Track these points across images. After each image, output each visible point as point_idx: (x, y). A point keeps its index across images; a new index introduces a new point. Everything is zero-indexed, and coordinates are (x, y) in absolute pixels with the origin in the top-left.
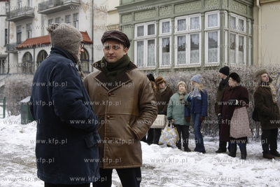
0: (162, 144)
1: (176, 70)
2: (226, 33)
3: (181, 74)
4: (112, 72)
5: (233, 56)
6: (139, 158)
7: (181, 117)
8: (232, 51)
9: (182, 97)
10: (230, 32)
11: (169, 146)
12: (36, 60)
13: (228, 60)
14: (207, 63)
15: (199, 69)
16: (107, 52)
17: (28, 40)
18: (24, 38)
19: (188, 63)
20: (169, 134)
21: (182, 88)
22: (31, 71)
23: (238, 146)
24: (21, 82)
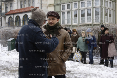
0: (74, 60)
1: (80, 25)
2: (103, 8)
3: (83, 28)
4: (52, 31)
5: (107, 19)
6: (65, 70)
7: (83, 48)
8: (106, 16)
9: (83, 38)
10: (105, 8)
11: (77, 61)
12: (14, 20)
13: (104, 21)
14: (95, 23)
15: (91, 25)
16: (49, 21)
17: (11, 11)
18: (9, 10)
19: (86, 22)
20: (77, 55)
21: (83, 35)
22: (12, 26)
23: (109, 61)
24: (8, 31)
